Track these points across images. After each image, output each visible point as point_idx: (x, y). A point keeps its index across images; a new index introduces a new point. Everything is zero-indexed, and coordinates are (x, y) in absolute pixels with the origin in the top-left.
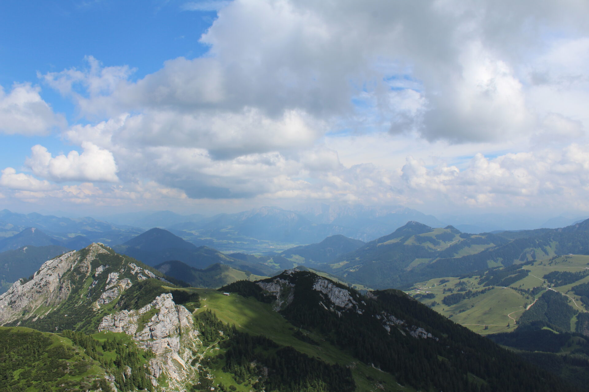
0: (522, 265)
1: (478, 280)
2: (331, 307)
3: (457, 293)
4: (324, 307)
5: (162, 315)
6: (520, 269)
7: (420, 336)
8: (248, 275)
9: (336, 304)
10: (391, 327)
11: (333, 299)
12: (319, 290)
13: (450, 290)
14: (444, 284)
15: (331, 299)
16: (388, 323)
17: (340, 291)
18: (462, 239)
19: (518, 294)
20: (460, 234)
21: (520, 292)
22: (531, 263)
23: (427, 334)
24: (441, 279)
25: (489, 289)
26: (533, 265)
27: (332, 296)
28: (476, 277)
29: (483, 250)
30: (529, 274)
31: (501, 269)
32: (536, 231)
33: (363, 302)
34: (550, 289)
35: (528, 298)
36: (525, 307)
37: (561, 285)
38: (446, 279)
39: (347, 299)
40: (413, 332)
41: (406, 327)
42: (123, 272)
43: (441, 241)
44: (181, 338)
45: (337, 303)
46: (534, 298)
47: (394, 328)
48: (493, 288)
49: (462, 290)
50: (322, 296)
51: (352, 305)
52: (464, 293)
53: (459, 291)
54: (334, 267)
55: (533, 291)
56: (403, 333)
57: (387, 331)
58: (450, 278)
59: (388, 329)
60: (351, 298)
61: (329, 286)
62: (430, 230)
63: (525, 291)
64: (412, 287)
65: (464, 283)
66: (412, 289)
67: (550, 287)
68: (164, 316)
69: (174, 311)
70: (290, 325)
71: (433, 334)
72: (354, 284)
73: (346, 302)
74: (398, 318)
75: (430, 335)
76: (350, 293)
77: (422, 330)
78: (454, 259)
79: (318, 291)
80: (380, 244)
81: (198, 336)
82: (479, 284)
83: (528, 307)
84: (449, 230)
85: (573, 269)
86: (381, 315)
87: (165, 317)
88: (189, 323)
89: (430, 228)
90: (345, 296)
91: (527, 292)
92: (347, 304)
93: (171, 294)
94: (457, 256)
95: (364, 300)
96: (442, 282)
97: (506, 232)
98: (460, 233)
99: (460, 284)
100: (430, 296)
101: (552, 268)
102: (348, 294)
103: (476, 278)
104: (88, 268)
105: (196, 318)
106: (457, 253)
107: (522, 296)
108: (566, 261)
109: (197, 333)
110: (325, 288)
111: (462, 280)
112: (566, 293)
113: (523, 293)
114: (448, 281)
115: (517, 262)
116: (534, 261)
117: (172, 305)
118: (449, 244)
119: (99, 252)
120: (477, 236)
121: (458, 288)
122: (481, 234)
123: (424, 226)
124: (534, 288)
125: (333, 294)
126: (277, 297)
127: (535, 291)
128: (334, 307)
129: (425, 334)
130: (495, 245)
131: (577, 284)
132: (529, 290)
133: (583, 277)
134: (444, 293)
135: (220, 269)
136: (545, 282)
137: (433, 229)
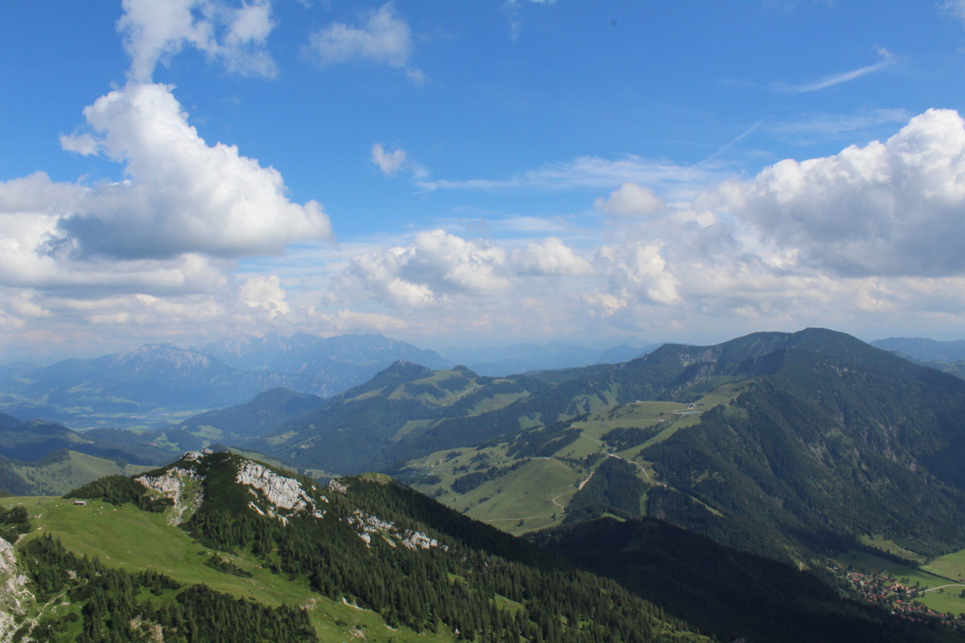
0: (571, 421)
1: (507, 449)
2: (270, 510)
3: (474, 472)
4: (257, 511)
6: (568, 428)
7: (419, 546)
8: (122, 465)
9: (278, 505)
10: (371, 535)
11: (272, 497)
12: (248, 483)
13: (463, 468)
14: (454, 459)
15: (269, 496)
16: (366, 529)
17: (284, 483)
18: (480, 387)
19: (566, 467)
20: (476, 378)
21: (568, 463)
22: (583, 418)
23: (430, 541)
24: (449, 451)
25: (523, 463)
26: (586, 420)
27: (271, 491)
28: (501, 444)
29: (512, 401)
30: (582, 434)
31: (540, 429)
33: (323, 498)
34: (611, 455)
35: (580, 472)
36: (577, 486)
37: (626, 448)
38: (457, 450)
39: (296, 495)
40: (407, 540)
41: (395, 533)
43: (446, 390)
45: (279, 503)
46: (589, 470)
47: (376, 537)
48: (529, 461)
49: (482, 466)
50: (254, 493)
51: (306, 504)
52: (485, 471)
53: (478, 468)
54: (274, 443)
55: (587, 461)
56: (392, 543)
57: (365, 542)
58: (464, 449)
59: (367, 538)
60: (303, 493)
61: (264, 475)
62: (429, 373)
63: (576, 462)
65: (484, 455)
67: (611, 453)
70: (200, 547)
71: (439, 541)
72: (307, 469)
73: (295, 500)
74: (381, 519)
75: (434, 543)
76: (301, 484)
77: (422, 535)
78: (469, 418)
79: (246, 485)
80: (349, 400)
81: (27, 585)
82: (507, 456)
83: (581, 486)
84: (459, 373)
86: (354, 516)
88: (7, 562)
89: (430, 370)
90: (292, 490)
91: (579, 462)
92: (297, 504)
94: (472, 414)
95: (324, 495)
96: (452, 456)
98: (476, 376)
99: (479, 457)
100: (433, 480)
101: (613, 424)
102: (298, 486)
103: (504, 447)
105: (22, 552)
106: (473, 409)
107: (571, 469)
108: (633, 411)
109: (23, 579)
110: (258, 479)
111: (482, 451)
112: (634, 460)
113: (574, 464)
114: (459, 454)
115: (563, 417)
116: (588, 414)
118: (459, 395)
120: (503, 380)
121: (475, 465)
122: (508, 377)
123: (419, 368)
124: (589, 456)
125: (272, 488)
126: (175, 501)
127: (589, 461)
128: (275, 510)
129: (426, 541)
130: (529, 394)
131: (647, 444)
132: (581, 459)
133: (654, 434)
134: (454, 474)
135: (69, 458)
136: (603, 446)
137: (433, 371)
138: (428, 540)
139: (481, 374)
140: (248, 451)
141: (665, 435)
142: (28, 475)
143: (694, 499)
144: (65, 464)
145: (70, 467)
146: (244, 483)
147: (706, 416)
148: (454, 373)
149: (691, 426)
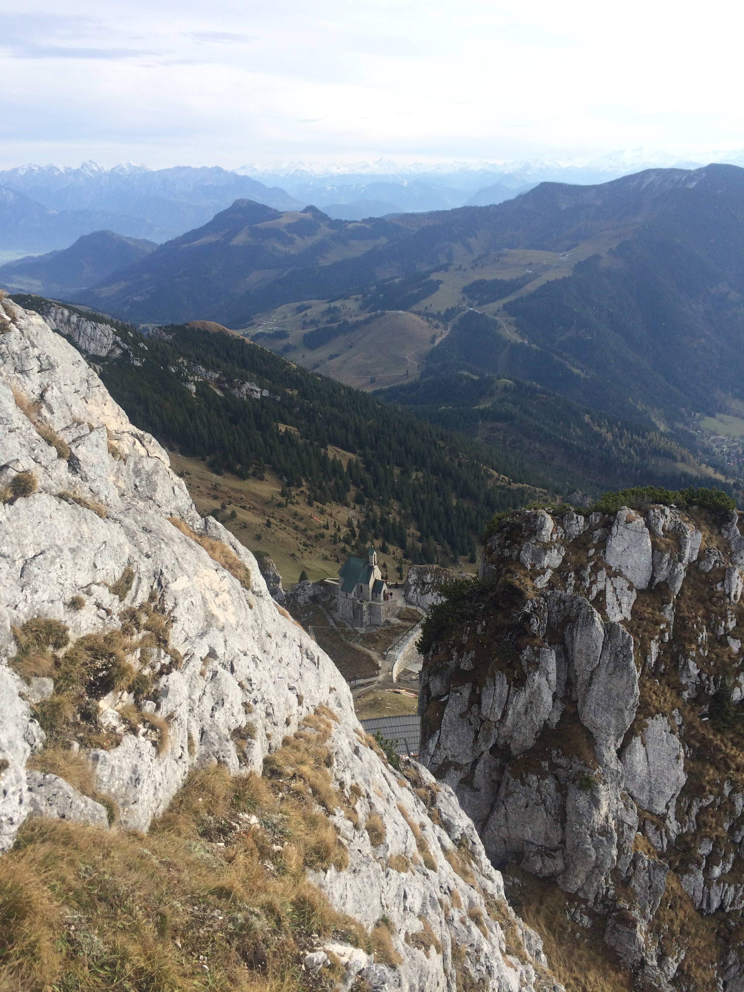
0: (431, 272)
1: (360, 302)
3: (324, 326)
6: (426, 280)
7: (249, 397)
9: (91, 353)
10: (196, 384)
13: (313, 322)
14: (303, 313)
16: (191, 378)
18: (333, 231)
19: (422, 321)
20: (328, 222)
21: (425, 318)
22: (444, 268)
23: (262, 391)
24: (298, 304)
25: (377, 316)
26: (447, 271)
28: (356, 296)
29: (368, 249)
30: (441, 286)
31: (397, 281)
32: (455, 211)
33: (142, 345)
34: (471, 309)
35: (437, 327)
36: (433, 342)
37: (487, 302)
38: (306, 303)
39: (111, 341)
40: (236, 390)
41: (224, 383)
43: (295, 236)
46: (447, 326)
47: (202, 387)
48: (383, 314)
49: (332, 321)
51: (122, 351)
52: (335, 325)
53: (328, 322)
55: (445, 316)
56: (219, 392)
57: (190, 392)
58: (314, 302)
59: (193, 388)
60: (118, 339)
62: (276, 215)
63: (433, 316)
64: (250, 322)
65: (335, 308)
66: (251, 325)
67: (471, 307)
71: (270, 391)
73: (110, 346)
75: (266, 393)
76: (115, 330)
77: (252, 385)
78: (319, 267)
80: (186, 246)
82: (362, 308)
83: (437, 341)
84: (309, 215)
85: (506, 276)
86: (177, 365)
89: (276, 211)
90: (106, 336)
91: (437, 316)
92: (112, 351)
94: (323, 263)
95: (143, 341)
96: (300, 309)
97: (406, 215)
98: (329, 219)
99: (330, 311)
100: (281, 335)
101: (476, 276)
102: (111, 332)
103: (357, 300)
106: (324, 257)
107: (428, 324)
108: (498, 260)
110: (65, 324)
111: (333, 305)
112: (495, 315)
113: (430, 319)
114: (310, 307)
115: (423, 268)
116: (450, 264)
118: (309, 241)
120: (359, 225)
121: (325, 319)
122: (365, 221)
123: (264, 209)
124: (447, 310)
125: (82, 334)
127: (450, 314)
129: (257, 392)
130: (387, 241)
131: (511, 298)
132: (439, 313)
133: (520, 287)
134: (303, 329)
136: (464, 299)
137: (280, 213)
138: (259, 390)
139: (334, 216)
141: (531, 287)
143: (556, 358)
147: (580, 267)
148: (304, 214)
149: (561, 278)
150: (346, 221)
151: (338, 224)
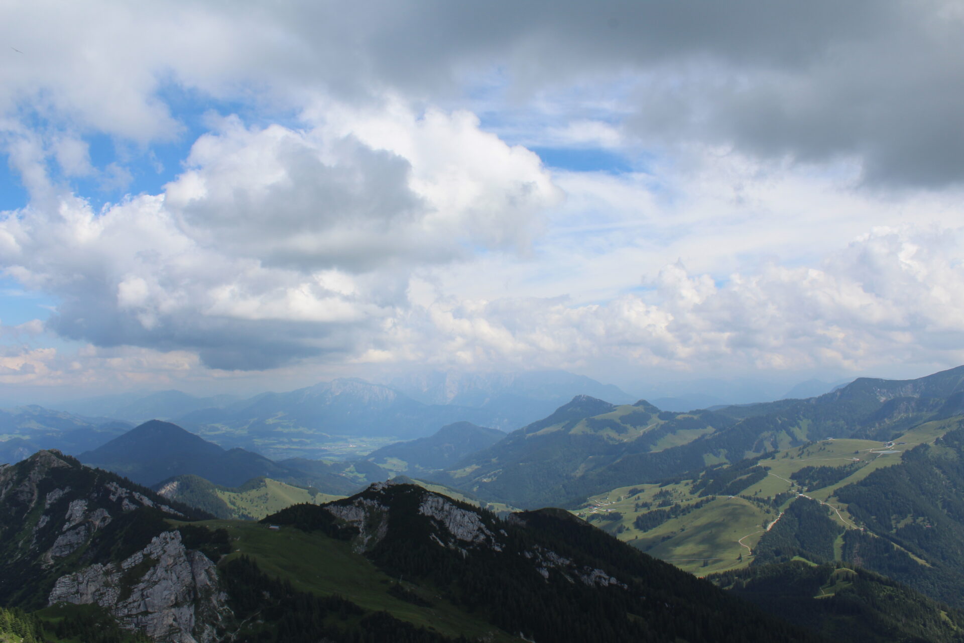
0: (758, 459)
1: (690, 487)
2: (450, 542)
3: (657, 509)
4: (438, 543)
5: (163, 569)
6: (755, 466)
7: (597, 584)
8: (313, 493)
9: (458, 537)
10: (550, 570)
11: (453, 529)
12: (429, 514)
13: (645, 505)
14: (636, 496)
15: (450, 529)
16: (544, 564)
17: (464, 515)
18: (662, 422)
19: (752, 506)
20: (658, 414)
21: (755, 502)
22: (771, 455)
23: (609, 579)
24: (631, 488)
25: (707, 501)
26: (773, 458)
27: (451, 524)
28: (687, 481)
29: (696, 437)
30: (769, 473)
31: (725, 467)
32: (778, 404)
33: (502, 531)
34: (801, 495)
35: (768, 512)
36: (765, 527)
37: (817, 488)
38: (639, 487)
39: (476, 528)
40: (585, 577)
41: (574, 569)
42: (96, 498)
43: (628, 426)
44: (197, 608)
45: (460, 535)
46: (778, 510)
47: (555, 572)
48: (713, 499)
49: (664, 504)
50: (434, 525)
51: (485, 537)
52: (667, 508)
53: (660, 505)
54: (457, 476)
55: (775, 501)
56: (570, 580)
57: (543, 577)
58: (646, 486)
59: (546, 574)
60: (483, 526)
61: (445, 507)
62: (610, 408)
63: (763, 501)
64: (585, 504)
65: (667, 492)
66: (586, 507)
67: (801, 493)
68: (166, 571)
69: (185, 561)
70: (383, 576)
71: (618, 579)
72: (489, 502)
73: (475, 533)
74: (560, 555)
75: (613, 581)
76: (480, 518)
77: (601, 573)
78: (651, 454)
79: (428, 516)
80: (531, 434)
81: (227, 602)
82: (692, 493)
83: (770, 526)
84: (641, 408)
85: (834, 462)
86: (532, 551)
87: (169, 572)
88: (210, 579)
89: (611, 405)
90: (472, 523)
91: (767, 502)
92: (477, 536)
93: (178, 533)
94: (655, 450)
95: (503, 528)
96: (633, 492)
97: (731, 407)
98: (659, 411)
99: (662, 494)
100: (615, 517)
101: (804, 463)
102: (477, 519)
103: (687, 484)
104: (33, 495)
105: (224, 571)
106: (655, 445)
107: (759, 509)
108: (824, 449)
109: (223, 596)
110: (439, 511)
111: (664, 488)
112: (826, 501)
113: (761, 504)
114: (642, 491)
115: (750, 455)
116: (776, 452)
117: (181, 550)
118: (641, 431)
119: (52, 465)
120: (686, 416)
121: (658, 502)
122: (692, 413)
123: (601, 403)
124: (777, 496)
125: (452, 520)
126: (361, 530)
127: (779, 500)
128: (455, 542)
129: (605, 579)
130: (714, 430)
131: (841, 484)
132: (769, 498)
133: (849, 474)
134: (636, 511)
135: (265, 486)
136: (793, 485)
137: (615, 406)
138: (607, 577)
139: (663, 409)
140: (431, 483)
141: (861, 475)
142: (230, 500)
143: (896, 546)
144: (262, 491)
145: (267, 494)
146: (426, 514)
147: (907, 455)
148: (637, 408)
149: (890, 466)
150: (675, 413)
151: (667, 416)
